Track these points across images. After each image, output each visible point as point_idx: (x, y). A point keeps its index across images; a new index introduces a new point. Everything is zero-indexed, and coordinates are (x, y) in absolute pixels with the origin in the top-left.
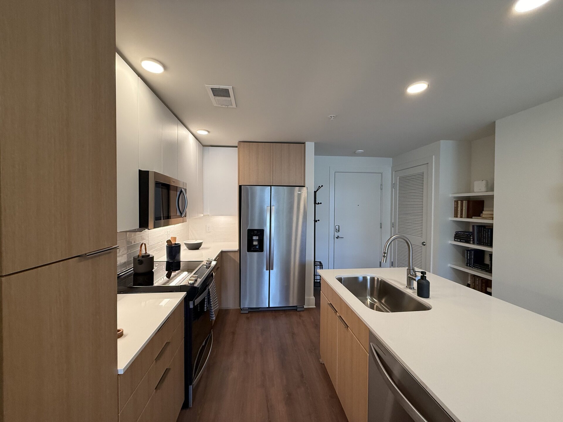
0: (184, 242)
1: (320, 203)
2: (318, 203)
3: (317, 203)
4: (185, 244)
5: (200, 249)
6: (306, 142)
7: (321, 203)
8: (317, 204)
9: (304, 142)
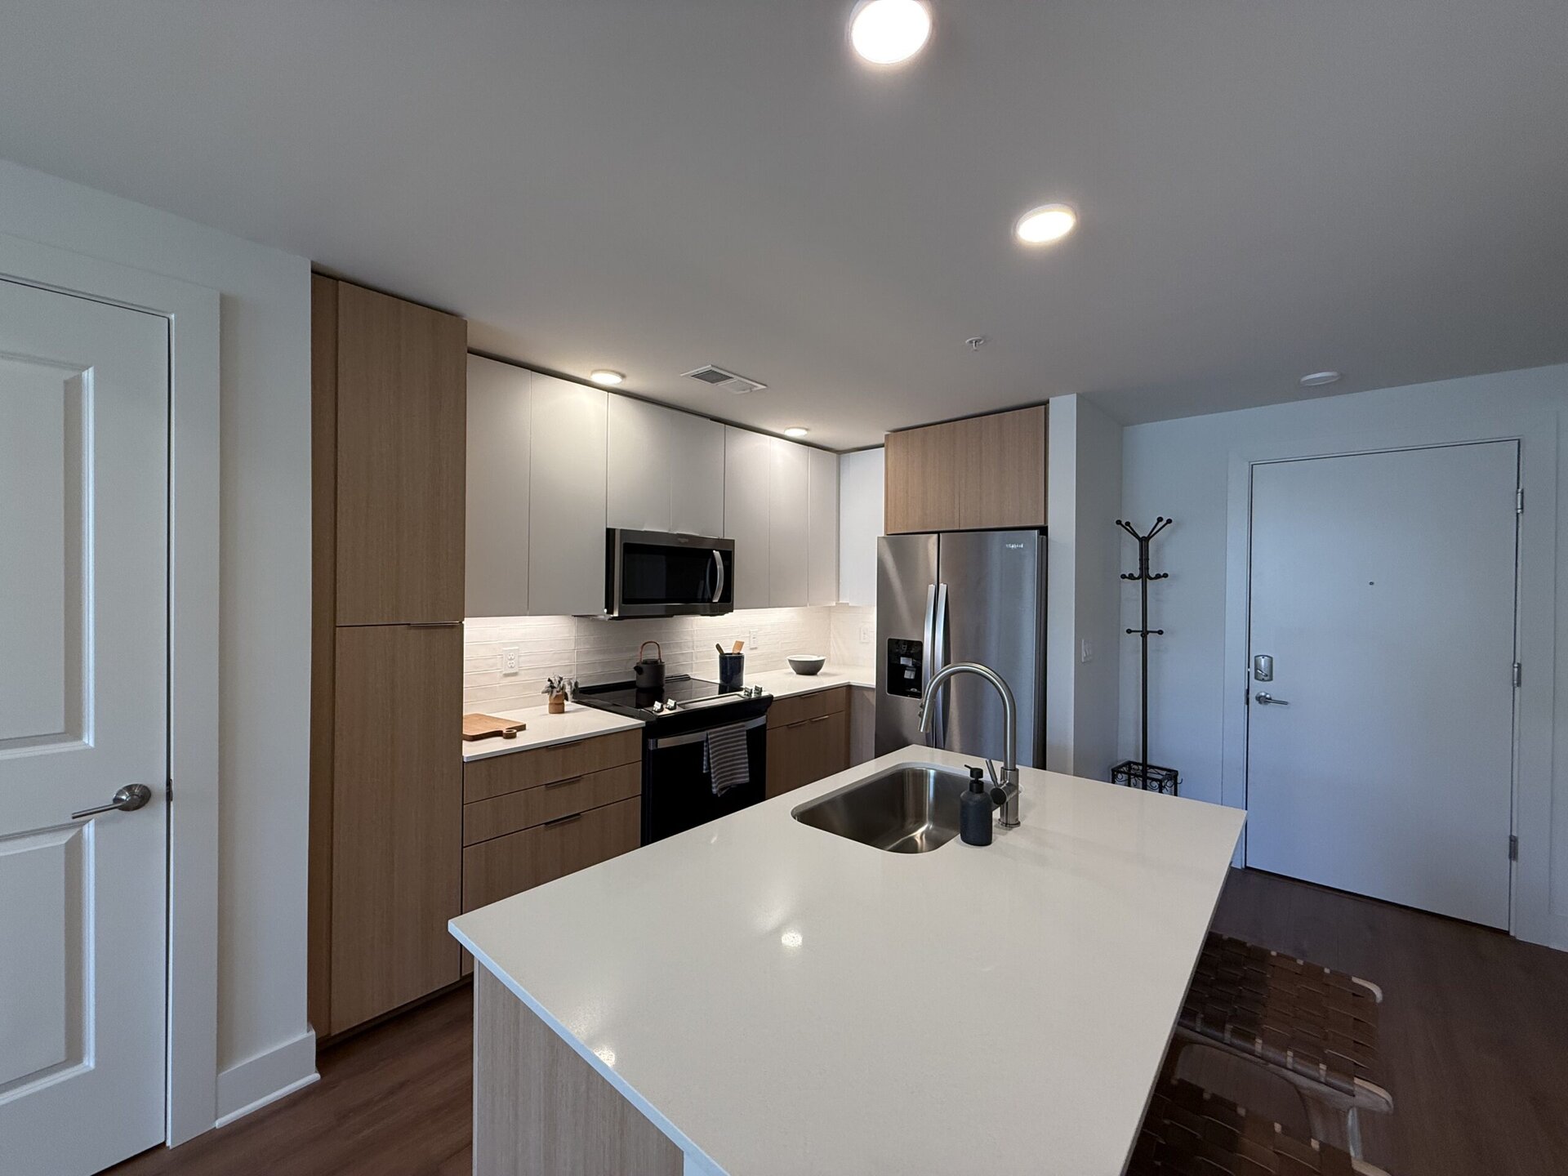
0: (789, 657)
1: (1162, 574)
2: (1158, 577)
3: (1153, 576)
4: (790, 661)
5: (818, 673)
6: (1051, 400)
7: (1166, 576)
8: (1151, 579)
9: (1043, 398)
